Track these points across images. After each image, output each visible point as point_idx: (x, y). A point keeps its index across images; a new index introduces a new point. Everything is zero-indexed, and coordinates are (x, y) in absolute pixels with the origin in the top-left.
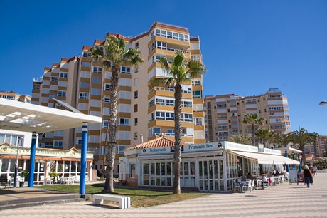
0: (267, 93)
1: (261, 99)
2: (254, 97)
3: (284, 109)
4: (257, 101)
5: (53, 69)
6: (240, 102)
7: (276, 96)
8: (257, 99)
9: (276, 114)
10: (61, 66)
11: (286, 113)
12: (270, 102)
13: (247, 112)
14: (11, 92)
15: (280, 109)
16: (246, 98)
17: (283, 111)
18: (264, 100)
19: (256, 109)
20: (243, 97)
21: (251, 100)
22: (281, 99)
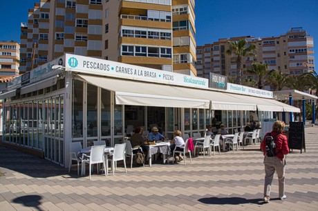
0: (288, 34)
1: (281, 40)
2: (273, 38)
3: (308, 52)
4: (276, 43)
5: (35, 10)
6: (257, 45)
7: (300, 36)
8: (276, 41)
9: (298, 57)
10: (41, 6)
11: (309, 57)
12: (291, 44)
13: (265, 56)
14: (12, 41)
15: (303, 51)
16: (263, 39)
17: (306, 54)
18: (284, 41)
19: (274, 52)
20: (260, 39)
21: (269, 42)
22: (305, 40)
